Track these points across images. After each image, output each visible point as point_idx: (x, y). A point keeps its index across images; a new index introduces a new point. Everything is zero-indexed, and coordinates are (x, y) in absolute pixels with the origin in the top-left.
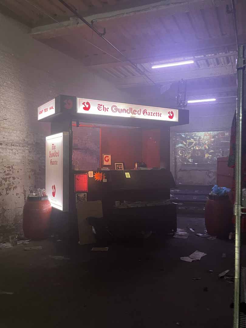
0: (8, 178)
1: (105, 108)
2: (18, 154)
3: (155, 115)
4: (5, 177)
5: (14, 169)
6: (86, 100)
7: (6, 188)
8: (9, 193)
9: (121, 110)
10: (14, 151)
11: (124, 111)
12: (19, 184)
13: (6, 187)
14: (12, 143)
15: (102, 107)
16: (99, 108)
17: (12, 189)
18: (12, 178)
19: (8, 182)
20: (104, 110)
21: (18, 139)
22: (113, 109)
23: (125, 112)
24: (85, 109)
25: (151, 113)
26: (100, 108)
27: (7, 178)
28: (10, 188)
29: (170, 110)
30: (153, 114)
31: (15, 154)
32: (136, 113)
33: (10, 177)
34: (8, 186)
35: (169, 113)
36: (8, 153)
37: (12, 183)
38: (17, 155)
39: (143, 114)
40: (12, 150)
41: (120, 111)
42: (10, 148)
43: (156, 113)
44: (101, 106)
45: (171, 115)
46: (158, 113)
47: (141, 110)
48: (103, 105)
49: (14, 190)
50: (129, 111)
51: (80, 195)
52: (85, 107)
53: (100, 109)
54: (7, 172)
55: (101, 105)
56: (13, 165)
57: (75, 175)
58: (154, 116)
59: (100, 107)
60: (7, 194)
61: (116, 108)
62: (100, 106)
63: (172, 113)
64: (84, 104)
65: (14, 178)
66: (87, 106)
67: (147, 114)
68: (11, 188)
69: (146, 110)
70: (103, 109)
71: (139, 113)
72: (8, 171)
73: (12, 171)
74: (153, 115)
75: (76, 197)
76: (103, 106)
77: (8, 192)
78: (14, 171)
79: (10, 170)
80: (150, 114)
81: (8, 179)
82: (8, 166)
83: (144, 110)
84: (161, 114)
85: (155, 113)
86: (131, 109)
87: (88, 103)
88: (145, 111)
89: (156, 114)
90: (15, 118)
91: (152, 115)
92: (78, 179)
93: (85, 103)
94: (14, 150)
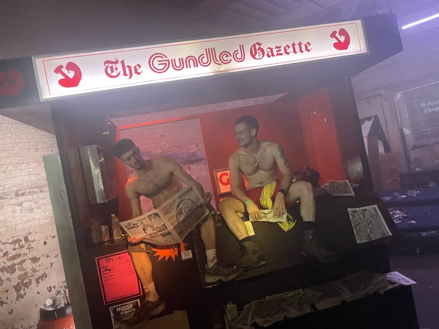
0: (18, 264)
1: (128, 66)
2: (38, 208)
3: (290, 50)
4: (9, 263)
5: (32, 241)
6: (63, 60)
7: (15, 287)
8: (25, 294)
9: (181, 60)
10: (26, 205)
11: (191, 61)
12: (51, 267)
13: (16, 284)
14: (17, 191)
15: (119, 66)
16: (109, 71)
17: (34, 282)
18: (30, 261)
19: (18, 273)
20: (125, 74)
21: (34, 178)
22: (156, 63)
23: (196, 65)
24: (66, 83)
25: (277, 47)
26: (112, 71)
27: (14, 265)
28: (27, 283)
29: (336, 27)
30: (282, 48)
31: (31, 210)
32: (229, 58)
33: (24, 261)
34: (20, 281)
35: (333, 35)
36: (10, 214)
37: (30, 272)
38: (37, 211)
39: (253, 56)
40: (20, 204)
41: (178, 65)
42: (14, 201)
43: (293, 45)
44: (114, 66)
45: (342, 39)
46: (300, 44)
47: (242, 47)
48: (120, 61)
49: (38, 282)
50: (205, 60)
51: (122, 309)
52: (63, 78)
53: (115, 74)
54: (12, 253)
55: (117, 62)
56: (30, 233)
57: (98, 260)
58: (288, 54)
59: (112, 67)
60: (20, 296)
61: (165, 59)
62: (110, 65)
63: (343, 32)
64: (58, 70)
65: (35, 260)
66: (71, 75)
67: (266, 53)
68: (30, 282)
69: (260, 44)
70: (122, 73)
71: (239, 56)
72: (14, 249)
73: (26, 247)
74: (283, 51)
75: (112, 315)
76: (123, 62)
77: (22, 292)
78: (33, 245)
79: (22, 247)
80: (275, 53)
81: (16, 267)
82: (13, 239)
83: (254, 46)
84: (309, 44)
85: (290, 45)
86: (211, 53)
87: (71, 66)
88: (257, 47)
89: (291, 48)
90: (18, 141)
91: (281, 54)
92: (109, 269)
93: (61, 67)
94: (24, 204)
